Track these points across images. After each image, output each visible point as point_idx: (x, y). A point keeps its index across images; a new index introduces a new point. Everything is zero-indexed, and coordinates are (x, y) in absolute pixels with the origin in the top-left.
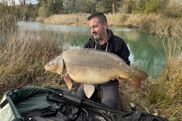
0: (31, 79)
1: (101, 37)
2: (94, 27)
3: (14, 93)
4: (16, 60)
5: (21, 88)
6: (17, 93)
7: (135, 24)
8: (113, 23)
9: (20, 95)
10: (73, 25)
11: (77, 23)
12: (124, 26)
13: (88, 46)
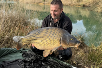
2: (55, 11)
10: (41, 4)
11: (44, 3)
12: (79, 5)
13: (46, 21)
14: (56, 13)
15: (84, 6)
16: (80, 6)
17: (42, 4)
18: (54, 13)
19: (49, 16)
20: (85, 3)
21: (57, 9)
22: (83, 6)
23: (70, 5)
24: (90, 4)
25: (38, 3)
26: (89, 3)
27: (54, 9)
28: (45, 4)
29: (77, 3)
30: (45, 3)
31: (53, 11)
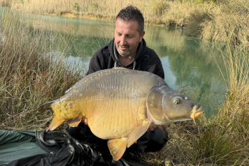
2: (127, 36)
10: (69, 15)
11: (76, 12)
12: (161, 23)
13: (102, 61)
14: (130, 41)
15: (172, 26)
16: (162, 25)
17: (73, 16)
18: (125, 41)
19: (107, 47)
20: (173, 18)
21: (133, 32)
22: (170, 25)
24: (184, 21)
25: (62, 13)
26: (182, 19)
27: (126, 31)
28: (81, 17)
29: (155, 17)
30: (81, 13)
31: (123, 36)
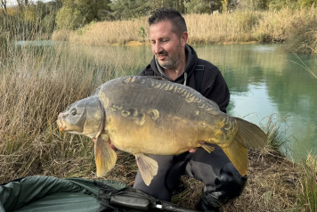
0: (40, 165)
1: (175, 63)
2: (161, 40)
3: (5, 189)
4: (8, 123)
5: (19, 180)
6: (11, 190)
7: (276, 35)
8: (223, 33)
9: (17, 193)
12: (251, 39)
15: (266, 40)
16: (253, 42)
18: (159, 46)
23: (222, 39)
24: (284, 33)
25: (125, 42)
29: (242, 32)
30: (147, 39)
